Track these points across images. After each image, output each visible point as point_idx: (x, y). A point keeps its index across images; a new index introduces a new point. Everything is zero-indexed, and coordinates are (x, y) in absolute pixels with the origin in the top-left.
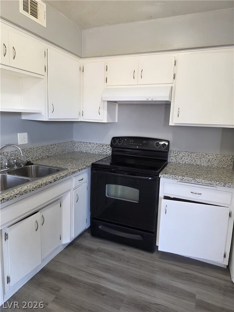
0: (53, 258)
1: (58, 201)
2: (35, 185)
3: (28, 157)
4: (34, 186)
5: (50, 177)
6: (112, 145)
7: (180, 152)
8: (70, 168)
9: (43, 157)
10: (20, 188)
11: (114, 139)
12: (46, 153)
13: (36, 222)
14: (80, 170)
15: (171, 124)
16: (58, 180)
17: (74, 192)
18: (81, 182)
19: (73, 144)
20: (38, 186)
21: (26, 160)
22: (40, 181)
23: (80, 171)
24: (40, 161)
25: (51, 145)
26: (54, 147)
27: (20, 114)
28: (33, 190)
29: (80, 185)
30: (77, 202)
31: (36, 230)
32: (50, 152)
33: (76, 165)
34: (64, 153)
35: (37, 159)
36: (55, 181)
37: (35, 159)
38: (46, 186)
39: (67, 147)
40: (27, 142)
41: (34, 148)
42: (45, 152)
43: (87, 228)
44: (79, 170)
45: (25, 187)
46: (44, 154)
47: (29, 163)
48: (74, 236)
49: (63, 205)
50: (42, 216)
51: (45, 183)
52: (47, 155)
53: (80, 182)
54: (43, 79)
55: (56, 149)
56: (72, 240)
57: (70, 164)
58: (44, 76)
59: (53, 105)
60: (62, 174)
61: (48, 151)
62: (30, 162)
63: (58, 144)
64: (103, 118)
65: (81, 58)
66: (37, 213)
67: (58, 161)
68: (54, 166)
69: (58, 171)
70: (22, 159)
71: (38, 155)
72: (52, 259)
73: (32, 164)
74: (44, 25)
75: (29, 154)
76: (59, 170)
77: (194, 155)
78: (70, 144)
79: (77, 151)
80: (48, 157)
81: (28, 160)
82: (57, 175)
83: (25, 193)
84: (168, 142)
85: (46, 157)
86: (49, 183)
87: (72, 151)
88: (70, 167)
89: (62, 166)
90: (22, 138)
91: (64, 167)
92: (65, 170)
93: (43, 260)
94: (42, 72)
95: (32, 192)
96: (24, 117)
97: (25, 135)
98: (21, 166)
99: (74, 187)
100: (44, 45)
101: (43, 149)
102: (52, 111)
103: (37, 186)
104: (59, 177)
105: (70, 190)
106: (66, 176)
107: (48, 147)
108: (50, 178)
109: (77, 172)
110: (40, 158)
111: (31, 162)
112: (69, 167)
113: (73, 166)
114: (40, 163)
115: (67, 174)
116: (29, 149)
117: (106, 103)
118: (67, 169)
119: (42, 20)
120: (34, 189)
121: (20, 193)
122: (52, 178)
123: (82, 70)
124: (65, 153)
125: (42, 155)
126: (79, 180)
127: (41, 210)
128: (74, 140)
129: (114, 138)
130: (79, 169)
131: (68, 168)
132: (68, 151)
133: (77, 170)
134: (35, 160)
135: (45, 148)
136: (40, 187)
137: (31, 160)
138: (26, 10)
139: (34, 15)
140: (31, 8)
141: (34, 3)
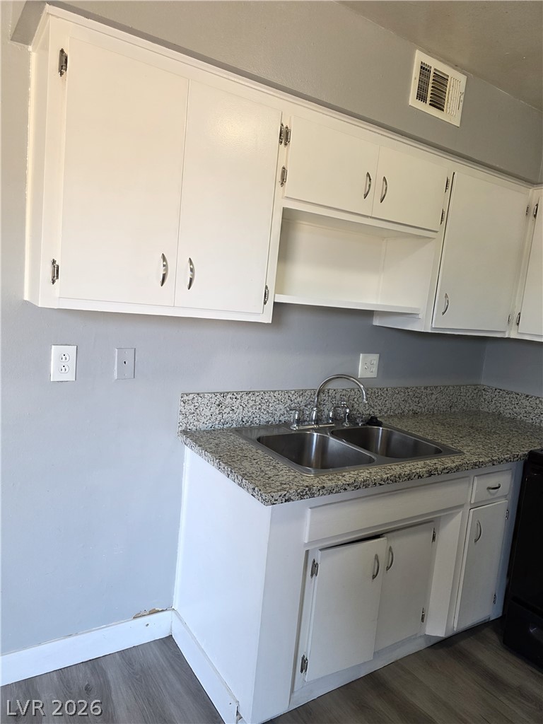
0: (399, 658)
1: (429, 524)
2: (387, 474)
3: (373, 408)
4: (385, 476)
5: (421, 463)
8: (471, 452)
9: (403, 412)
10: (356, 472)
12: (412, 404)
13: (377, 558)
14: (495, 463)
16: (439, 474)
17: (471, 514)
18: (494, 494)
19: (480, 393)
20: (392, 478)
21: (368, 412)
22: (397, 468)
23: (494, 465)
24: (396, 419)
25: (426, 388)
26: (432, 394)
27: (369, 314)
28: (381, 485)
29: (489, 500)
30: (476, 541)
31: (374, 577)
32: (421, 404)
33: (483, 446)
34: (453, 410)
35: (392, 414)
36: (430, 474)
37: (386, 412)
38: (410, 481)
39: (464, 398)
40: (374, 375)
41: (387, 390)
42: (410, 401)
43: (492, 619)
44: (493, 462)
45: (364, 474)
46: (408, 405)
47: (373, 421)
48: (456, 626)
49: (439, 537)
50: (390, 549)
51: (409, 474)
52: (415, 409)
53: (490, 493)
54: (434, 238)
55: (436, 399)
56: (450, 634)
57: (469, 442)
58: (436, 232)
59: (446, 296)
60: (449, 462)
61: (417, 399)
62: (376, 418)
63: (442, 388)
66: (382, 539)
67: (439, 428)
68: (429, 438)
69: (438, 452)
70: (361, 410)
71: (393, 406)
72: (397, 661)
73: (380, 424)
75: (376, 400)
76: (440, 452)
78: (470, 390)
79: (487, 410)
80: (415, 413)
81: (371, 413)
82: (435, 461)
83: (364, 485)
85: (411, 412)
86: (417, 477)
87: (475, 409)
88: (470, 448)
89: (448, 443)
90: (367, 366)
91: (452, 444)
92: (456, 453)
93: (377, 654)
94: (434, 223)
95: (378, 489)
96: (377, 322)
97: (374, 358)
98: (358, 424)
99: (472, 502)
100: (447, 165)
101: (407, 394)
102: (443, 311)
103: (391, 476)
104: (440, 467)
105: (461, 506)
106: (458, 469)
107: (418, 391)
108: (418, 466)
109: (488, 465)
110: (397, 412)
111: (378, 419)
112: (466, 448)
113: (476, 449)
114: (396, 423)
115: (460, 465)
116: (377, 389)
118: (460, 453)
119: (452, 113)
120: (382, 483)
121: (355, 484)
122: (424, 467)
123: (532, 213)
124: (455, 412)
125: (403, 407)
126: (489, 488)
127: (389, 535)
128: (482, 383)
130: (494, 458)
131: (465, 451)
132: (464, 408)
133: (487, 459)
134: (386, 415)
135: (410, 393)
136: (396, 482)
137: (377, 414)
138: (421, 97)
139: (438, 104)
140: (434, 90)
141: (441, 80)
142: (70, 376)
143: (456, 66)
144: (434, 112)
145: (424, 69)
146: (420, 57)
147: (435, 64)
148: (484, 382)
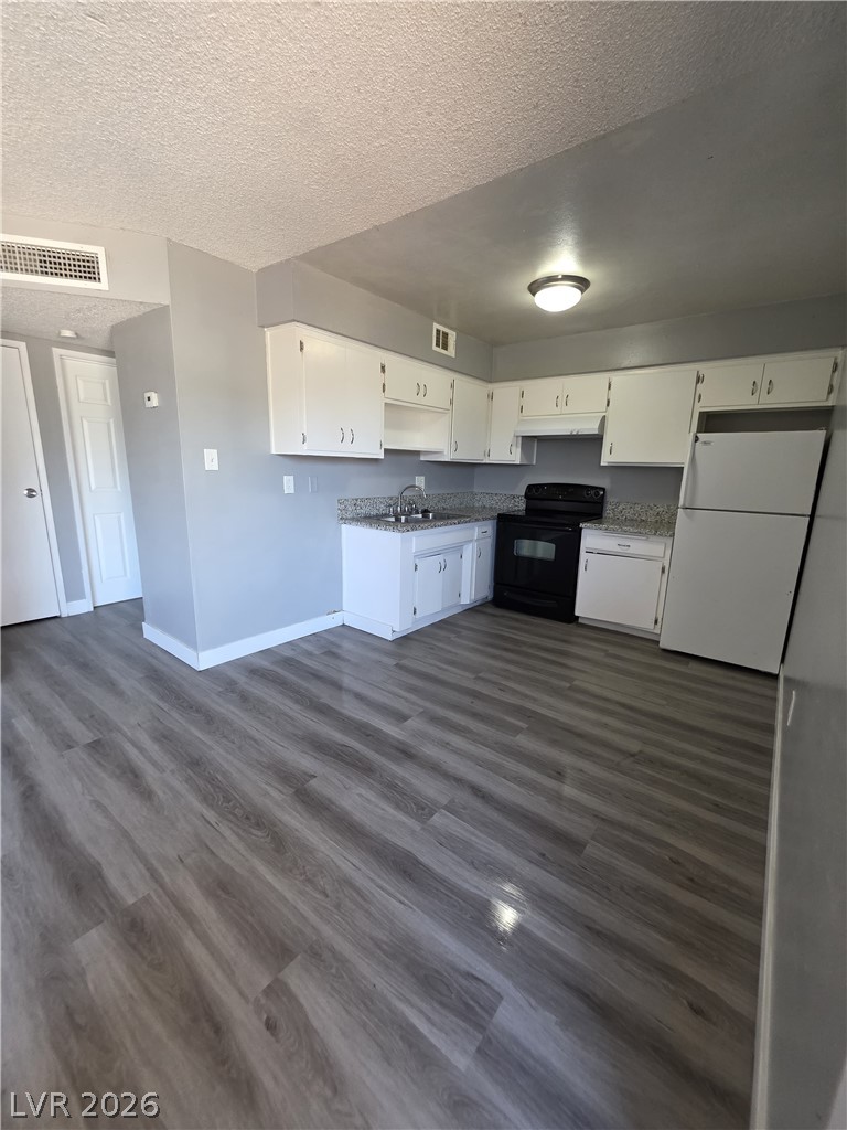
1: (459, 549)
6: (526, 496)
7: (619, 503)
9: (438, 507)
11: (530, 487)
12: (442, 503)
13: (440, 563)
15: (603, 463)
17: (476, 544)
19: (474, 497)
23: (484, 520)
25: (448, 495)
26: (451, 497)
27: (417, 453)
29: (483, 538)
30: (479, 557)
31: (439, 572)
32: (446, 503)
34: (462, 506)
40: (423, 487)
41: (430, 496)
42: (441, 501)
46: (440, 504)
48: (474, 598)
49: (463, 556)
50: (445, 560)
52: (443, 506)
53: (483, 535)
54: (448, 413)
56: (472, 601)
58: (449, 410)
59: (456, 443)
62: (427, 510)
63: (456, 494)
64: (516, 457)
65: (490, 382)
66: (441, 555)
71: (433, 504)
73: (430, 512)
74: (453, 356)
75: (425, 502)
77: (638, 508)
78: (469, 495)
79: (478, 505)
80: (444, 508)
84: (604, 489)
85: (442, 508)
90: (420, 481)
93: (443, 609)
94: (447, 406)
96: (423, 458)
97: (423, 478)
99: (476, 539)
100: (452, 376)
101: (439, 497)
102: (455, 450)
105: (471, 541)
106: (469, 522)
107: (444, 496)
109: (481, 520)
110: (435, 508)
115: (470, 520)
116: (427, 492)
117: (520, 439)
119: (451, 351)
123: (491, 397)
125: (438, 504)
126: (483, 532)
128: (474, 491)
135: (441, 497)
138: (438, 345)
139: (445, 347)
140: (443, 340)
141: (446, 335)
142: (292, 491)
143: (451, 328)
144: (443, 351)
145: (438, 331)
146: (436, 326)
147: (442, 328)
148: (476, 490)
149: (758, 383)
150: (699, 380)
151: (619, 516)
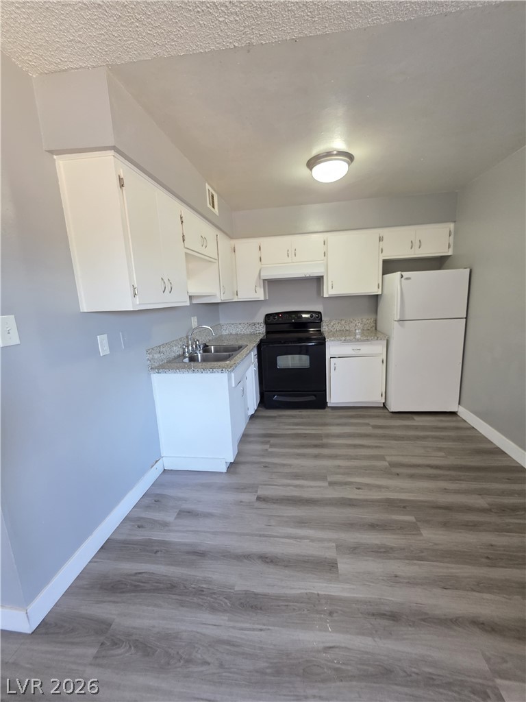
6: (266, 322)
15: (326, 295)
17: (253, 366)
54: (216, 263)
66: (242, 381)
74: (218, 214)
84: (320, 313)
90: (194, 323)
99: (253, 362)
117: (266, 282)
123: (233, 250)
126: (254, 356)
128: (221, 323)
129: (267, 315)
138: (210, 204)
139: (213, 206)
140: (211, 199)
141: (213, 196)
144: (213, 209)
146: (207, 186)
147: (211, 190)
149: (413, 242)
150: (381, 239)
151: (332, 329)
